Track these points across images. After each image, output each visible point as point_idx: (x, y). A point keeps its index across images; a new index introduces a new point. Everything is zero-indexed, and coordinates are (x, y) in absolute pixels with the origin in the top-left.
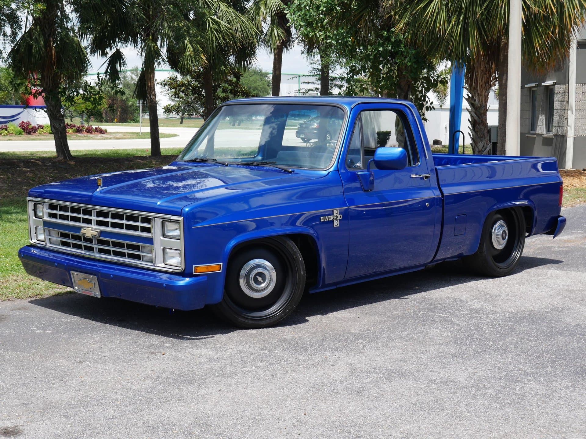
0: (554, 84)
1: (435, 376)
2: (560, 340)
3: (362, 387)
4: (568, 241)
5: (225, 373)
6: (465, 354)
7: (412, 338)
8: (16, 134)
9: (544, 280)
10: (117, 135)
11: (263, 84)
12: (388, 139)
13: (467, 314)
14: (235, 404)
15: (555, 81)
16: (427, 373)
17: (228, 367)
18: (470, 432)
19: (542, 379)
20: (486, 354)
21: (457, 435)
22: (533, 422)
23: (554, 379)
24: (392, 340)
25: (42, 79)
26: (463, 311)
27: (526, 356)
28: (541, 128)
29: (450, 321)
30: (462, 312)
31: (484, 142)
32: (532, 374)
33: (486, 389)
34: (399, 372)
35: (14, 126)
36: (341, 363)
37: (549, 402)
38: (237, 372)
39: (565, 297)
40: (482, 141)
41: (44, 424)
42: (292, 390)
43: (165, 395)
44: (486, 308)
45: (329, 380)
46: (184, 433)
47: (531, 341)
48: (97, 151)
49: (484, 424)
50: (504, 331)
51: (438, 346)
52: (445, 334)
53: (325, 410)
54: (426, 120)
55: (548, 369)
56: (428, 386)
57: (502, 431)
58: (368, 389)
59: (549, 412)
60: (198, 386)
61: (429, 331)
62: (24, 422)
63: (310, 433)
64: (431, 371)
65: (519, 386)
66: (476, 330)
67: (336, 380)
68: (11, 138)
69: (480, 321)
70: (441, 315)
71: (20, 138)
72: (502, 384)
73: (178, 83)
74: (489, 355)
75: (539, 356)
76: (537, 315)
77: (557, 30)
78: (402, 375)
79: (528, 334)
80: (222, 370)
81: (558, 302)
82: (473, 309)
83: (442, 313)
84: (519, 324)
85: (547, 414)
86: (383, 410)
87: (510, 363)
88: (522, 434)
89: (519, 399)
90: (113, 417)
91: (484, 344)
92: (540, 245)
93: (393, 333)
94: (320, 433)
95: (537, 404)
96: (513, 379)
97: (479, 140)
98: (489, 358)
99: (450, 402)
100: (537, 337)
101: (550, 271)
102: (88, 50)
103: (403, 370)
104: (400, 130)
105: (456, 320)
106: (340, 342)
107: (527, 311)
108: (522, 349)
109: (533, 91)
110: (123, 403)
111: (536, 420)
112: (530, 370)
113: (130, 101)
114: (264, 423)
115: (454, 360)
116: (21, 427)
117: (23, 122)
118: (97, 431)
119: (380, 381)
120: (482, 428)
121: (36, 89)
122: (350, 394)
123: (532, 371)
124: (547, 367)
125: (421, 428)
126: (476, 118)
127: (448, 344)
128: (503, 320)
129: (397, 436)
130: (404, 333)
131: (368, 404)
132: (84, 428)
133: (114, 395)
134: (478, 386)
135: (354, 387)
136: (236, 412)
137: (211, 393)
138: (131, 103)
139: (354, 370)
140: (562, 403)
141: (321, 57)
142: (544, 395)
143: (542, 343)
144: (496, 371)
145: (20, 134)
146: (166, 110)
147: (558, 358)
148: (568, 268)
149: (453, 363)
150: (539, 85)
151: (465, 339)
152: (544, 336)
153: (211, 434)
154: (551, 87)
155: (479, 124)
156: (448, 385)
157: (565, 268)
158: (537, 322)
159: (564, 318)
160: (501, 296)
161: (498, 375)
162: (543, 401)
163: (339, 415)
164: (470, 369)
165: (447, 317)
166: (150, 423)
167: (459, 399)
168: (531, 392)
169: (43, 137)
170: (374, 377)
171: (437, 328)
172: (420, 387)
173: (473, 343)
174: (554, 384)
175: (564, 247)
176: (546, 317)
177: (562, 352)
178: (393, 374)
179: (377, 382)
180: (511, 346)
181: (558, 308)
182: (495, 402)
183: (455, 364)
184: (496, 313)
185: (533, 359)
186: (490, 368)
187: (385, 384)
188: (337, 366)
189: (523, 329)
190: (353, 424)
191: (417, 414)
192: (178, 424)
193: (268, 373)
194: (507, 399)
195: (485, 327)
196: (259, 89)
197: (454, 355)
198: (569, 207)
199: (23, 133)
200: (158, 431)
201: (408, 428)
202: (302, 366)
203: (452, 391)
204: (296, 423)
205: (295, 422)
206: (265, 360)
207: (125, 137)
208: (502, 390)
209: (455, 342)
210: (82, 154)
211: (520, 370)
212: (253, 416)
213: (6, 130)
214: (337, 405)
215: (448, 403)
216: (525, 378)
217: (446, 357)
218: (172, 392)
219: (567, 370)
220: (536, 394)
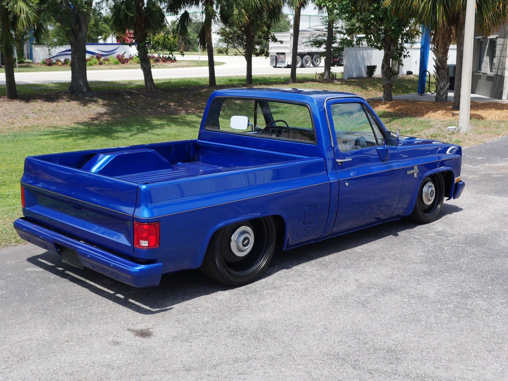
0: (497, 38)
1: (413, 292)
2: (498, 261)
3: (366, 301)
4: (503, 168)
5: (275, 286)
6: (433, 272)
7: (397, 257)
8: (114, 64)
9: (486, 206)
10: (183, 64)
11: (285, 23)
12: (375, 71)
13: (434, 236)
14: (284, 313)
15: (497, 36)
16: (408, 289)
17: (277, 281)
18: (438, 341)
19: (485, 296)
20: (447, 272)
21: (429, 343)
22: (479, 334)
23: (494, 296)
24: (383, 258)
25: (135, 33)
26: (431, 233)
27: (475, 275)
28: (486, 69)
29: (422, 242)
30: (430, 235)
31: (445, 82)
32: (478, 292)
33: (447, 304)
34: (389, 288)
35: (113, 58)
36: (351, 278)
37: (489, 316)
38: (283, 285)
39: (501, 221)
40: (443, 81)
41: (165, 327)
42: (320, 302)
43: (239, 304)
44: (446, 231)
45: (343, 293)
46: (253, 336)
47: (477, 262)
48: (171, 79)
49: (447, 334)
50: (459, 252)
51: (415, 264)
52: (419, 254)
53: (343, 320)
54: (402, 65)
55: (489, 287)
56: (409, 301)
57: (459, 341)
58: (370, 302)
59: (490, 325)
60: (259, 298)
61: (408, 251)
62: (152, 325)
63: (334, 339)
64: (411, 287)
65: (469, 302)
66: (440, 251)
67: (348, 294)
68: (111, 67)
69: (442, 243)
70: (416, 236)
71: (117, 67)
72: (458, 300)
73: (227, 32)
74: (449, 273)
75: (483, 275)
76: (482, 238)
77: (501, 5)
78: (391, 290)
79: (475, 255)
80: (273, 284)
81: (496, 226)
82: (437, 232)
83: (416, 235)
84: (469, 246)
85: (488, 326)
86: (380, 321)
87: (464, 282)
88: (472, 344)
89: (470, 313)
90: (208, 323)
91: (446, 264)
92: (484, 171)
93: (384, 252)
94: (340, 339)
95: (482, 318)
96: (465, 296)
97: (441, 80)
98: (449, 276)
99: (424, 315)
100: (482, 258)
101: (491, 197)
102: (165, 10)
103: (392, 286)
104: (385, 73)
105: (426, 242)
106: (349, 260)
107: (475, 234)
108: (471, 268)
109: (481, 41)
110: (213, 310)
111: (481, 332)
112: (477, 287)
113: (191, 36)
114: (303, 330)
115: (426, 278)
116: (151, 330)
117: (119, 55)
118: (199, 334)
119: (377, 295)
120: (445, 338)
121: (130, 40)
122: (358, 307)
123: (478, 288)
124: (489, 285)
125: (406, 337)
126: (439, 65)
127: (421, 263)
128: (458, 242)
129: (390, 343)
130: (392, 253)
131: (370, 315)
132: (190, 331)
133: (206, 304)
134: (442, 301)
135: (360, 301)
136: (285, 320)
137: (268, 304)
138: (191, 37)
139: (360, 286)
140: (498, 318)
141: (329, 14)
142: (486, 310)
143: (485, 263)
144: (454, 288)
145: (117, 63)
146: (219, 52)
147: (496, 278)
148: (503, 194)
149: (425, 280)
150: (485, 38)
151: (432, 258)
152: (486, 257)
153: (271, 338)
154: (494, 40)
155: (441, 69)
156: (422, 300)
157: (501, 194)
158: (482, 245)
159: (500, 241)
160: (457, 220)
161: (456, 292)
162: (486, 315)
163: (352, 324)
164: (437, 287)
165: (420, 239)
166: (231, 328)
167: (430, 312)
168: (478, 307)
169: (132, 66)
170: (373, 291)
171: (414, 248)
172: (404, 302)
173: (438, 263)
174: (493, 300)
175: (500, 174)
176: (488, 239)
177: (499, 272)
178: (386, 290)
179: (375, 296)
180: (464, 266)
181: (496, 231)
182: (454, 315)
183: (427, 281)
184: (453, 235)
185: (479, 278)
186: (450, 286)
187: (380, 298)
188: (348, 281)
189: (472, 250)
190: (361, 332)
191: (402, 325)
192: (249, 329)
193: (303, 286)
194: (462, 313)
195: (446, 248)
196: (282, 26)
197: (425, 273)
198: (505, 136)
199: (119, 63)
200: (237, 335)
201: (397, 336)
202: (325, 281)
203: (425, 305)
204: (325, 331)
205: (323, 329)
206: (301, 275)
207: (188, 65)
208: (459, 305)
209: (426, 261)
210: (161, 82)
211: (470, 288)
212: (296, 324)
213: (108, 60)
214: (350, 316)
215: (423, 315)
216: (474, 295)
217: (420, 275)
218: (243, 302)
219: (502, 289)
220: (481, 308)
